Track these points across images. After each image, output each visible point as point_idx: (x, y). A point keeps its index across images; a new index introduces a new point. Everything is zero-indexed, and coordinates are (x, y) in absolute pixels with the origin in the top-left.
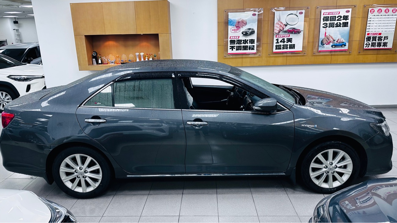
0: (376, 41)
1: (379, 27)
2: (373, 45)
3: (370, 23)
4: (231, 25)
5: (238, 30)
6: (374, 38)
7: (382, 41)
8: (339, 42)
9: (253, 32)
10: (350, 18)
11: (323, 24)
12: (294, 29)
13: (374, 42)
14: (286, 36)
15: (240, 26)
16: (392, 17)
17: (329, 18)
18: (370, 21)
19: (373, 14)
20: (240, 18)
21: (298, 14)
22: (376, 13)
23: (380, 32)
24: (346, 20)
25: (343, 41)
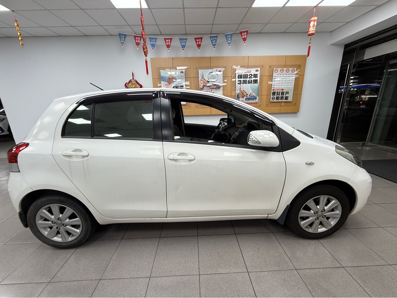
0: (279, 95)
1: (282, 84)
2: (277, 98)
3: (275, 81)
4: (163, 81)
5: (169, 85)
6: (278, 93)
7: (284, 96)
8: (251, 95)
10: (259, 76)
11: (238, 81)
16: (292, 75)
17: (243, 76)
18: (275, 79)
19: (277, 73)
21: (217, 72)
22: (279, 72)
23: (283, 88)
24: (256, 78)
25: (254, 95)
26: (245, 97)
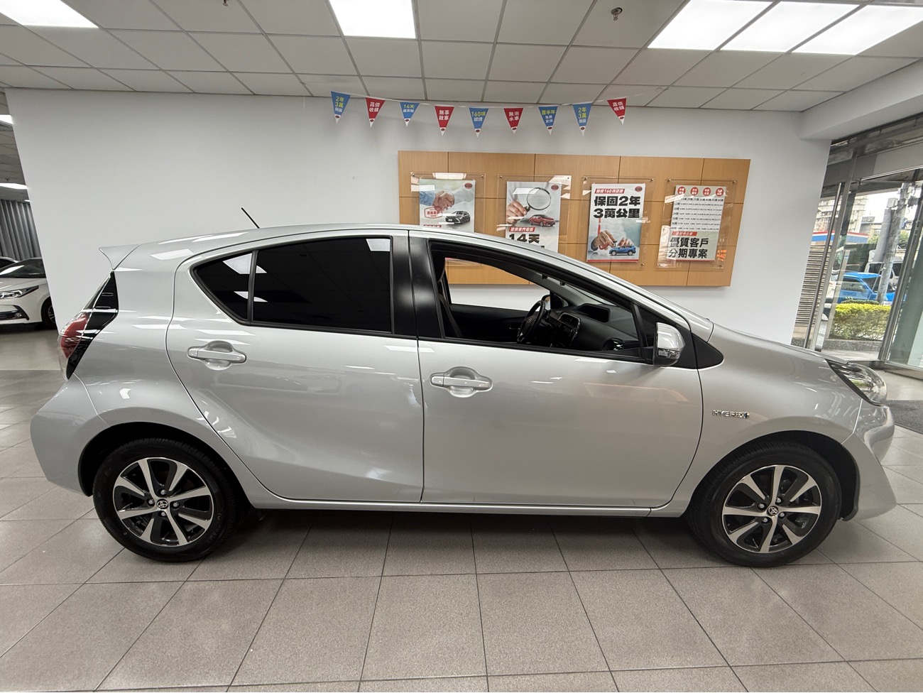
0: (687, 246)
1: (693, 221)
2: (683, 253)
3: (677, 214)
4: (425, 203)
5: (438, 213)
6: (685, 242)
7: (698, 248)
9: (466, 220)
10: (642, 201)
11: (596, 211)
12: (543, 216)
13: (684, 247)
15: (441, 206)
16: (716, 203)
17: (606, 200)
18: (678, 209)
19: (682, 197)
20: (441, 190)
21: (549, 189)
22: (688, 195)
23: (694, 231)
24: (635, 205)
25: (630, 244)
26: (610, 248)
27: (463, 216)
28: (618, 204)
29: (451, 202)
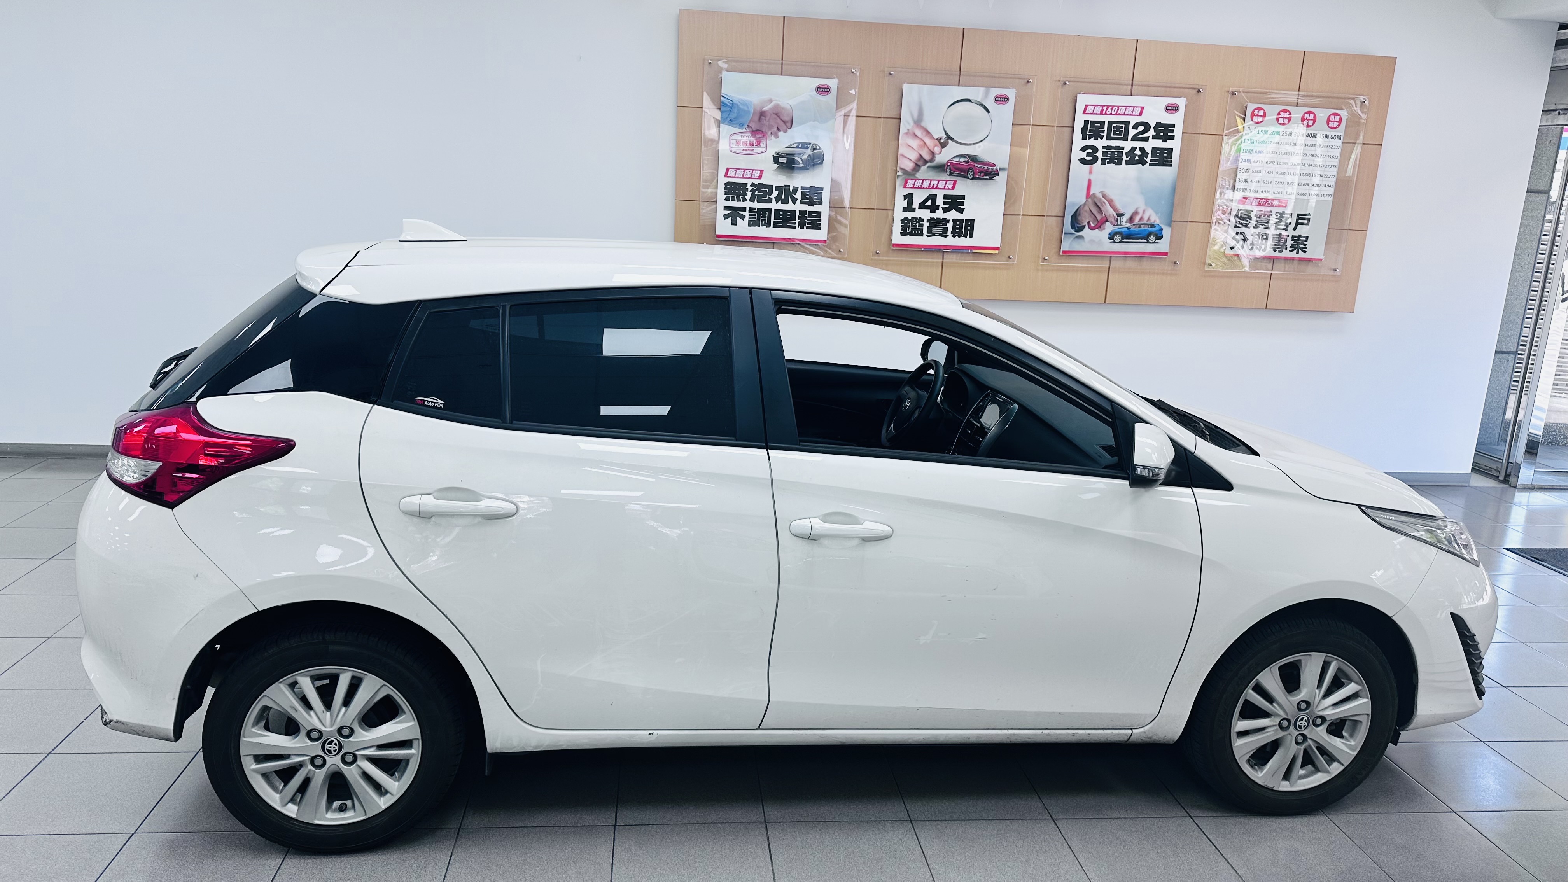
1: (1280, 178)
3: (1249, 160)
4: (731, 123)
5: (758, 144)
6: (1263, 218)
7: (1291, 232)
8: (1136, 221)
9: (816, 160)
10: (1178, 132)
11: (1083, 149)
12: (974, 159)
13: (1261, 230)
14: (941, 185)
15: (765, 129)
16: (1326, 142)
17: (1106, 129)
18: (1251, 151)
19: (1262, 127)
20: (767, 98)
21: (990, 104)
22: (1271, 124)
23: (1283, 197)
25: (1152, 220)
26: (1109, 228)
27: (809, 152)
28: (1130, 137)
29: (784, 122)
